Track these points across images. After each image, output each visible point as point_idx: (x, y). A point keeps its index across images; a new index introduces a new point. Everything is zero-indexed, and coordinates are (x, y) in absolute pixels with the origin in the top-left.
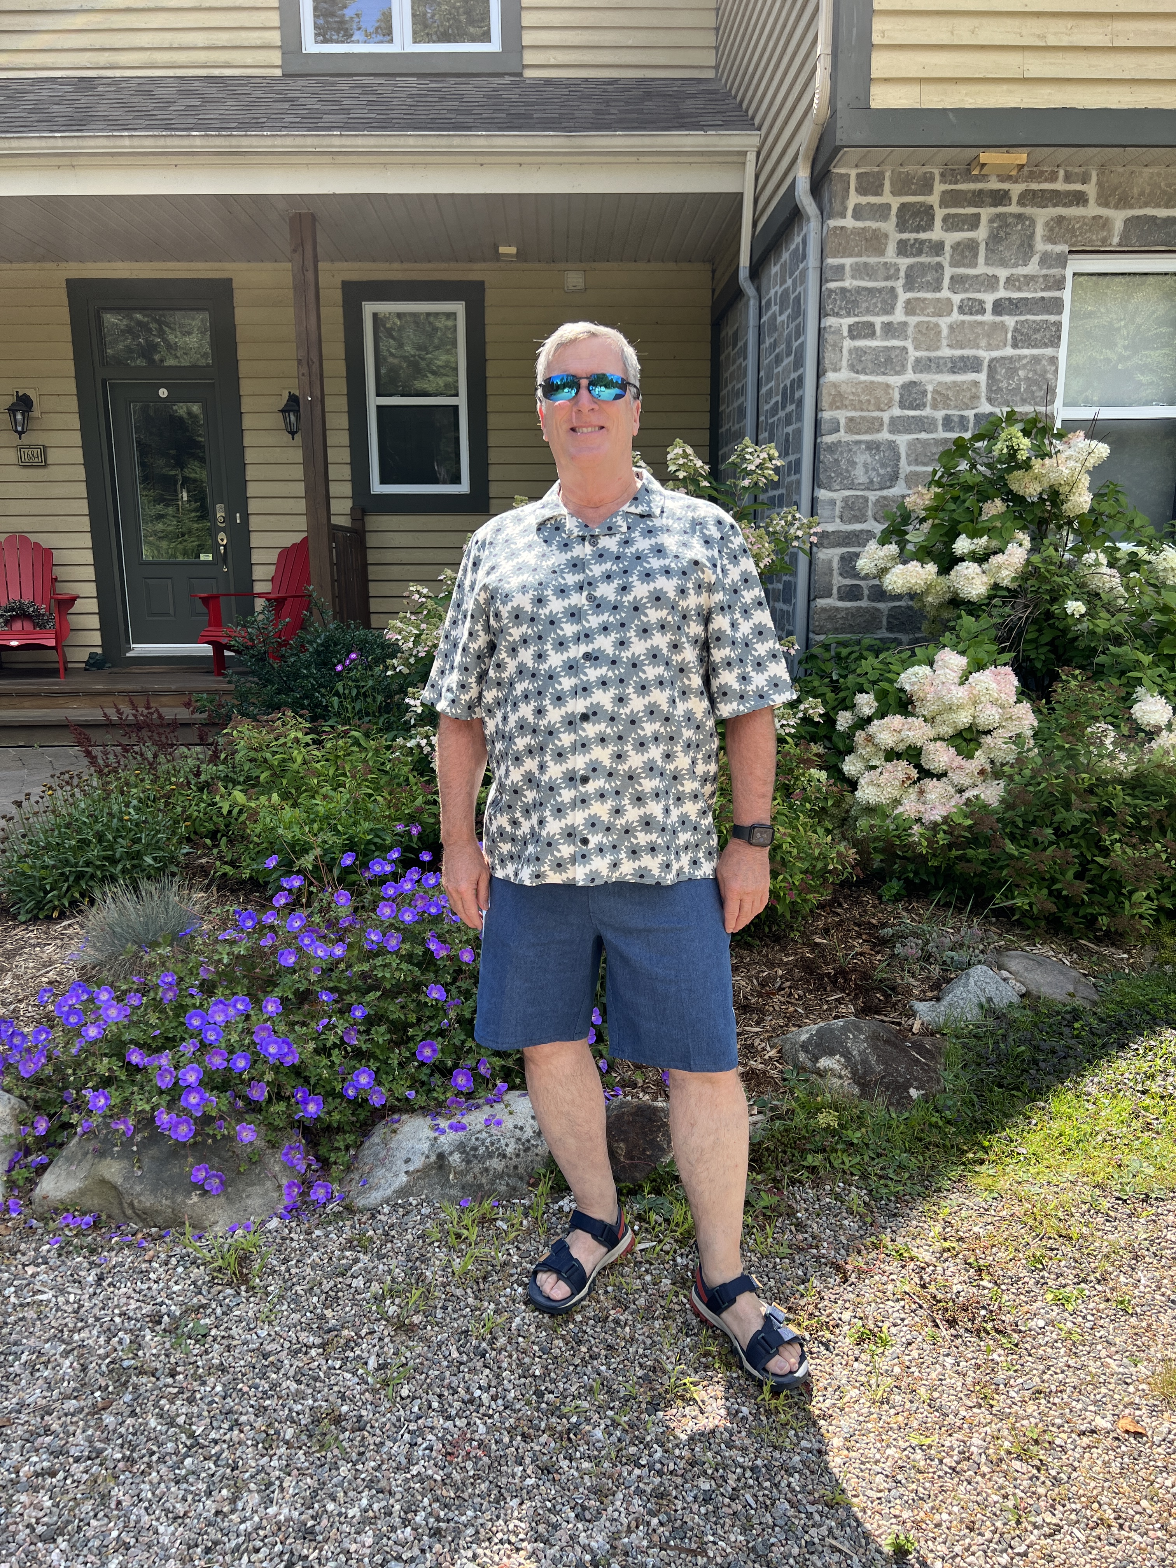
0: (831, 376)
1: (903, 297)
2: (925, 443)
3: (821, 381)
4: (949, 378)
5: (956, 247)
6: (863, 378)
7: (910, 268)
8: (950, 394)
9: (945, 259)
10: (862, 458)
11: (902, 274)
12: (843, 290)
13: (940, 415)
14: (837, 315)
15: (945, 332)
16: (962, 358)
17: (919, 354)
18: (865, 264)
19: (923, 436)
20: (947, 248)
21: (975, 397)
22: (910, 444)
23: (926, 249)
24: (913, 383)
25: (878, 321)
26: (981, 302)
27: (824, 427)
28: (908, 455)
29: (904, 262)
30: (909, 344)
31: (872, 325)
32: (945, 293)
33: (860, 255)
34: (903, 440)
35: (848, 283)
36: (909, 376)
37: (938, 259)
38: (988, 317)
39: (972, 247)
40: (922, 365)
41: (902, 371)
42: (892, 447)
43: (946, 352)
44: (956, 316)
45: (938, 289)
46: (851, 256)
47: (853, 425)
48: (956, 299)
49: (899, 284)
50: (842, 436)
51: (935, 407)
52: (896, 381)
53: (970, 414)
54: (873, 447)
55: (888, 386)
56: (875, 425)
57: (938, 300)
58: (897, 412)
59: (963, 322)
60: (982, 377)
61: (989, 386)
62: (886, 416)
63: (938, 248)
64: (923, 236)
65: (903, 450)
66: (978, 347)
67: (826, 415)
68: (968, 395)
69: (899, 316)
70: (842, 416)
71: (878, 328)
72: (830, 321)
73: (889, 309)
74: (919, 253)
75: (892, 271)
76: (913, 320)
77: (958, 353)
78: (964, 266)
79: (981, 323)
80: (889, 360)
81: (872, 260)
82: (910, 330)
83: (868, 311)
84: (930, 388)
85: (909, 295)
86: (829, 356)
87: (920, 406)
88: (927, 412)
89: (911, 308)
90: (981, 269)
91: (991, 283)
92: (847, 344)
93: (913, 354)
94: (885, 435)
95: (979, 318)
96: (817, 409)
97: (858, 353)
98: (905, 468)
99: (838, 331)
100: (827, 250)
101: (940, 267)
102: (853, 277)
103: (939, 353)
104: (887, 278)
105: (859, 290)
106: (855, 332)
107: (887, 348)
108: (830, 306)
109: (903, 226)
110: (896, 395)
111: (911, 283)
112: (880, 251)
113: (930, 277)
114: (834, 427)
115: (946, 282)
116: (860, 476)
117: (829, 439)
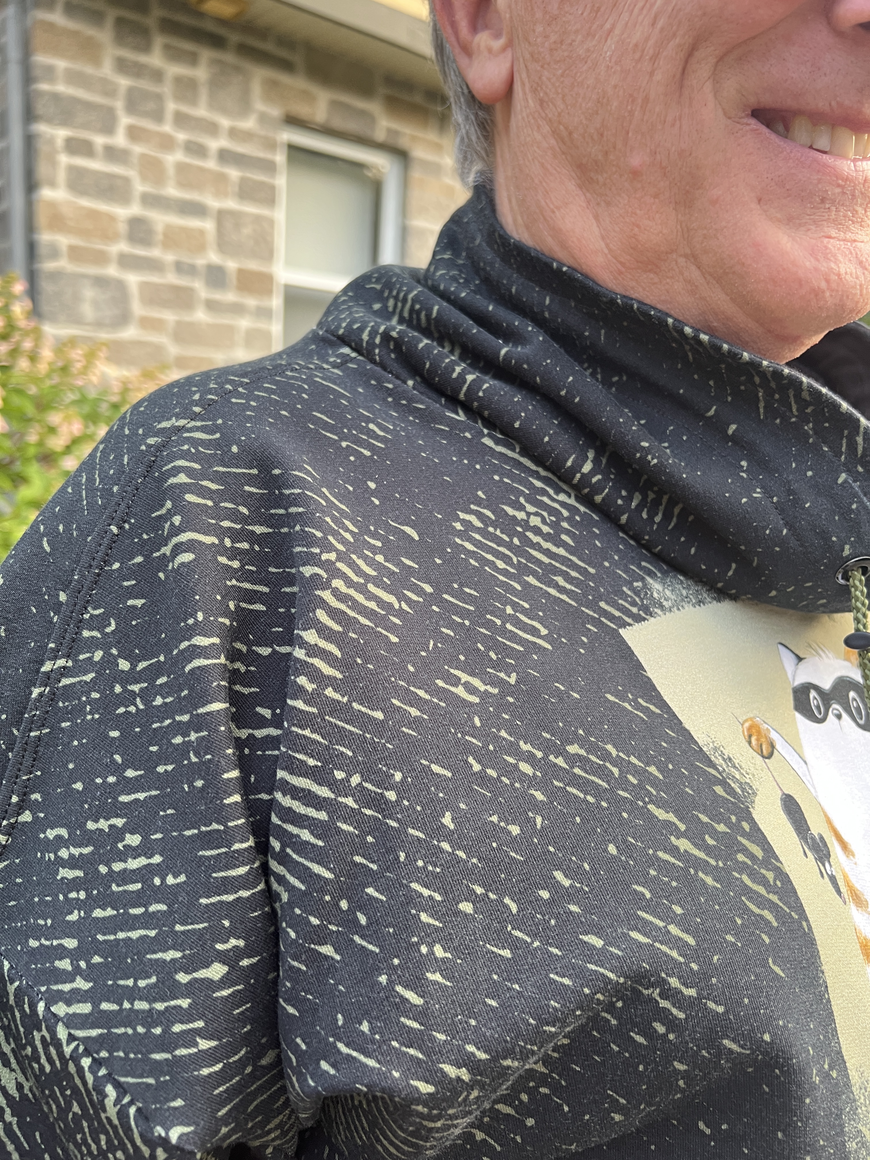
0: (46, 193)
1: (124, 119)
2: (156, 286)
3: (35, 196)
4: (177, 220)
5: (179, 80)
6: (84, 202)
7: (130, 90)
8: (179, 237)
9: (166, 91)
10: (89, 293)
11: (122, 94)
12: (56, 96)
13: (170, 258)
14: (49, 121)
15: (170, 169)
16: (188, 201)
17: (146, 189)
18: (81, 71)
19: (153, 278)
20: (168, 79)
21: (203, 245)
22: (144, 286)
23: (145, 74)
24: (141, 219)
25: (99, 140)
26: (205, 147)
27: (42, 251)
28: (140, 297)
29: (124, 82)
30: (133, 175)
31: (90, 144)
32: (167, 128)
34: (132, 279)
35: (61, 88)
36: (135, 209)
37: (159, 89)
38: (211, 164)
39: (192, 85)
40: (149, 200)
42: (122, 285)
43: (172, 191)
44: (181, 156)
45: (160, 120)
46: (64, 57)
47: (76, 254)
48: (180, 137)
49: (119, 105)
50: (63, 264)
51: (165, 249)
52: (122, 213)
53: (199, 262)
54: (101, 282)
55: (113, 217)
56: (101, 258)
57: (161, 134)
58: (125, 247)
59: (189, 164)
60: (210, 226)
61: (218, 236)
62: (113, 250)
63: (158, 76)
64: (142, 58)
65: (134, 291)
66: (205, 194)
67: (43, 238)
68: (196, 242)
69: (120, 140)
70: (63, 241)
71: (98, 148)
72: (41, 128)
73: (110, 130)
74: (139, 75)
75: (110, 88)
76: (137, 149)
77: (186, 195)
78: (186, 104)
79: (207, 169)
80: (112, 188)
81: (87, 70)
82: (134, 160)
83: (85, 126)
84: (159, 227)
85: (132, 120)
86: (42, 169)
87: (150, 246)
88: (155, 253)
89: (133, 135)
90: (201, 111)
91: (213, 129)
92: (64, 159)
93: (139, 187)
94: (112, 271)
95: (204, 163)
96: (30, 227)
97: (76, 172)
98: (137, 308)
99: (51, 141)
100: (32, 44)
101: (160, 98)
102: (67, 83)
103: (166, 192)
104: (106, 94)
105: (75, 101)
106: (73, 147)
107: (109, 174)
108: (40, 108)
109: (120, 39)
110: (122, 228)
111: (131, 107)
112: (96, 61)
113: (151, 106)
114: (55, 253)
115: (169, 116)
116: (87, 311)
117: (48, 266)
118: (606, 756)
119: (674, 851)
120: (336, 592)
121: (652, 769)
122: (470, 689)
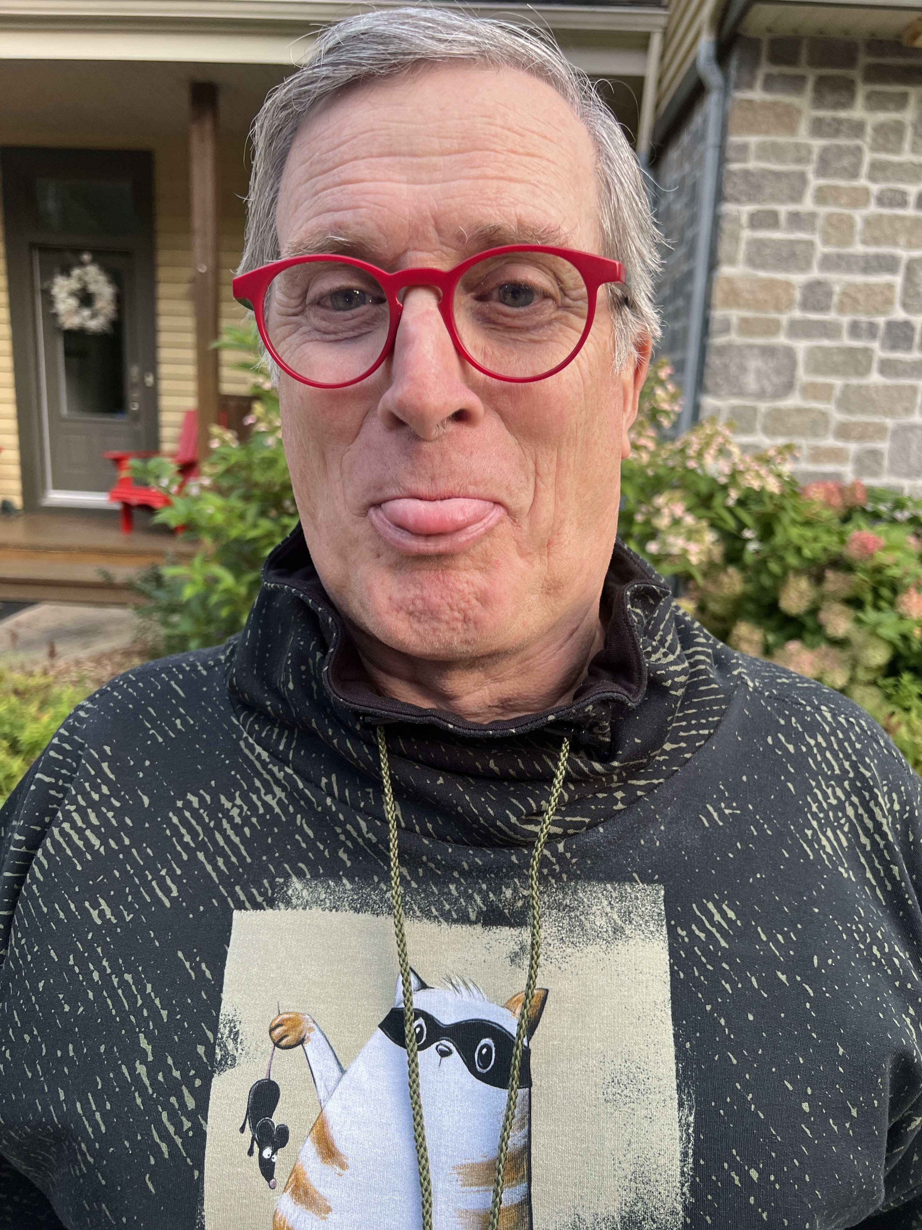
0: (725, 271)
1: (814, 182)
2: (826, 351)
3: (714, 275)
4: (859, 279)
5: (879, 129)
6: (762, 274)
7: (825, 150)
8: (861, 297)
9: (865, 142)
10: (754, 363)
11: (815, 157)
12: (746, 173)
13: (845, 320)
14: (737, 201)
15: (859, 224)
16: (877, 257)
17: (828, 250)
18: (774, 145)
19: (826, 343)
20: (869, 130)
21: (889, 302)
22: (811, 352)
23: (844, 129)
24: (819, 283)
25: (783, 209)
26: (903, 194)
27: (714, 326)
28: (807, 364)
29: (817, 144)
30: (816, 238)
31: (774, 215)
32: (862, 182)
33: (767, 132)
34: (801, 346)
35: (753, 164)
36: (815, 274)
37: (857, 142)
38: (909, 211)
39: (898, 129)
40: (830, 263)
41: (805, 267)
42: (790, 353)
43: (859, 249)
44: (873, 209)
45: (854, 175)
46: (758, 132)
47: (746, 327)
48: (875, 188)
49: (810, 170)
50: (734, 338)
51: (841, 309)
52: (798, 279)
53: (881, 320)
54: (768, 352)
55: (788, 285)
56: (772, 328)
57: (855, 189)
58: (797, 314)
59: (881, 216)
60: (898, 280)
61: (905, 291)
62: (784, 318)
63: (858, 128)
64: (843, 114)
65: (801, 357)
66: (895, 244)
67: (718, 314)
68: (879, 298)
69: (808, 204)
70: (735, 315)
71: (783, 218)
72: (728, 208)
73: (796, 196)
74: (837, 133)
75: (804, 153)
76: (824, 210)
77: (873, 250)
78: (887, 150)
79: (902, 219)
80: (793, 255)
81: (782, 139)
82: (820, 222)
83: (774, 198)
84: (837, 289)
85: (822, 182)
86: (724, 248)
87: (823, 308)
88: (831, 316)
89: (821, 196)
90: (906, 155)
91: (917, 172)
92: (746, 234)
93: (821, 249)
94: (782, 340)
95: (900, 212)
96: (707, 305)
97: (758, 245)
98: (802, 376)
99: (736, 220)
100: (730, 126)
101: (858, 151)
102: (759, 158)
103: (851, 250)
104: (799, 160)
105: (765, 174)
106: (756, 221)
107: (792, 242)
108: (729, 190)
109: (819, 102)
110: (798, 295)
111: (824, 168)
112: (792, 129)
113: (846, 162)
114: (726, 328)
115: (865, 168)
116: (751, 382)
117: (718, 341)
118: (142, 990)
119: (132, 1069)
120: (63, 833)
121: (164, 1013)
122: (102, 914)
